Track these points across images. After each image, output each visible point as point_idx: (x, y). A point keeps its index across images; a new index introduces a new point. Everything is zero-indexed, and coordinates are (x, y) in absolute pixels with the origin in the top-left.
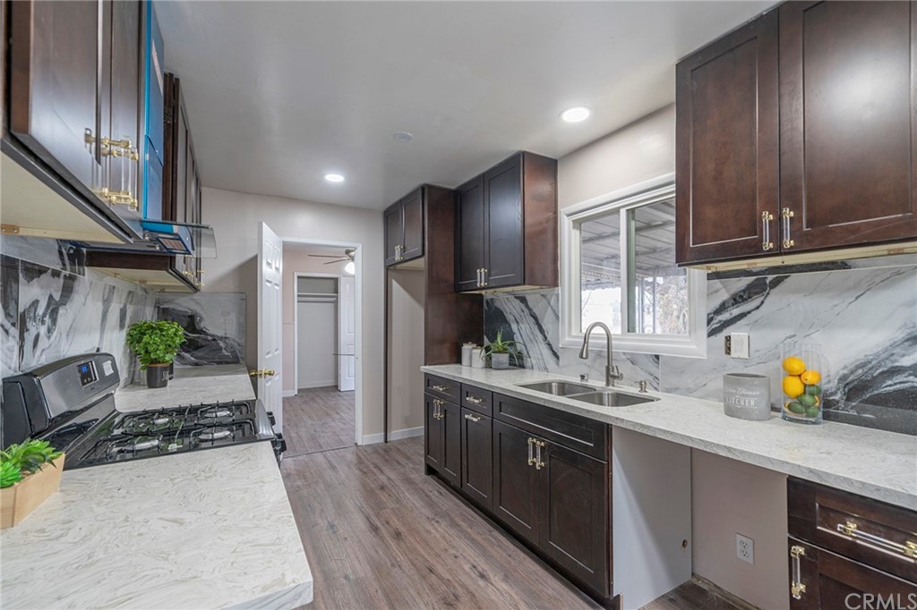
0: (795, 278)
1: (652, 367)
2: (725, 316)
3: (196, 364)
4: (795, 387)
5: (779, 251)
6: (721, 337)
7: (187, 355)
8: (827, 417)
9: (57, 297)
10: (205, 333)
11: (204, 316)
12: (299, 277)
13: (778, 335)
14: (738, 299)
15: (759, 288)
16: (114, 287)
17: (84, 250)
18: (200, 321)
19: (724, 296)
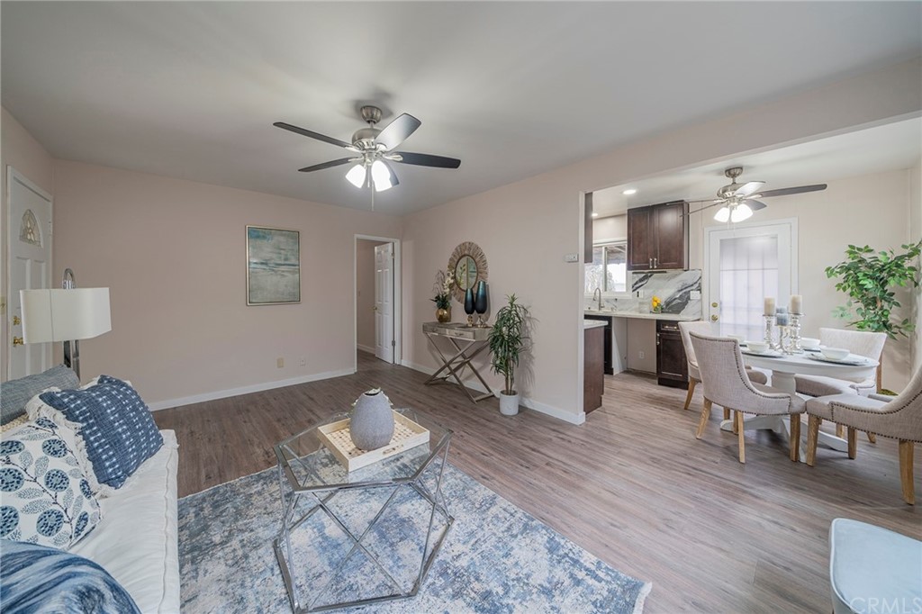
0: (655, 274)
1: (614, 303)
2: (637, 285)
4: (655, 304)
5: (653, 268)
6: (636, 292)
8: (662, 312)
13: (650, 291)
14: (641, 280)
15: (646, 277)
19: (637, 279)
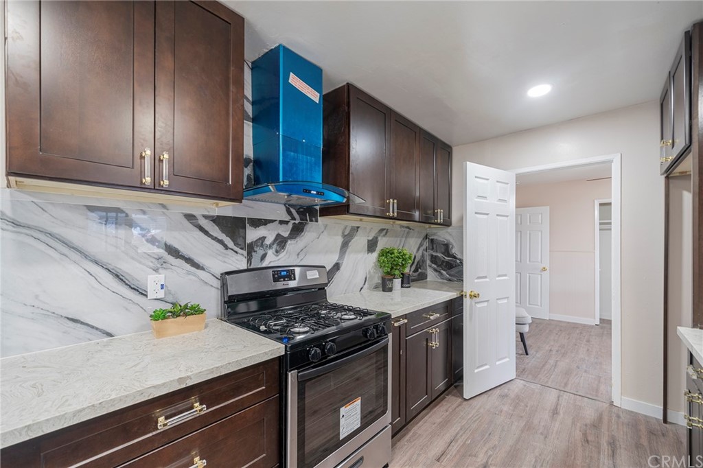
3: (450, 280)
7: (444, 273)
9: (286, 234)
10: (455, 257)
11: (454, 245)
12: (601, 205)
16: (358, 227)
17: (318, 208)
18: (452, 248)
